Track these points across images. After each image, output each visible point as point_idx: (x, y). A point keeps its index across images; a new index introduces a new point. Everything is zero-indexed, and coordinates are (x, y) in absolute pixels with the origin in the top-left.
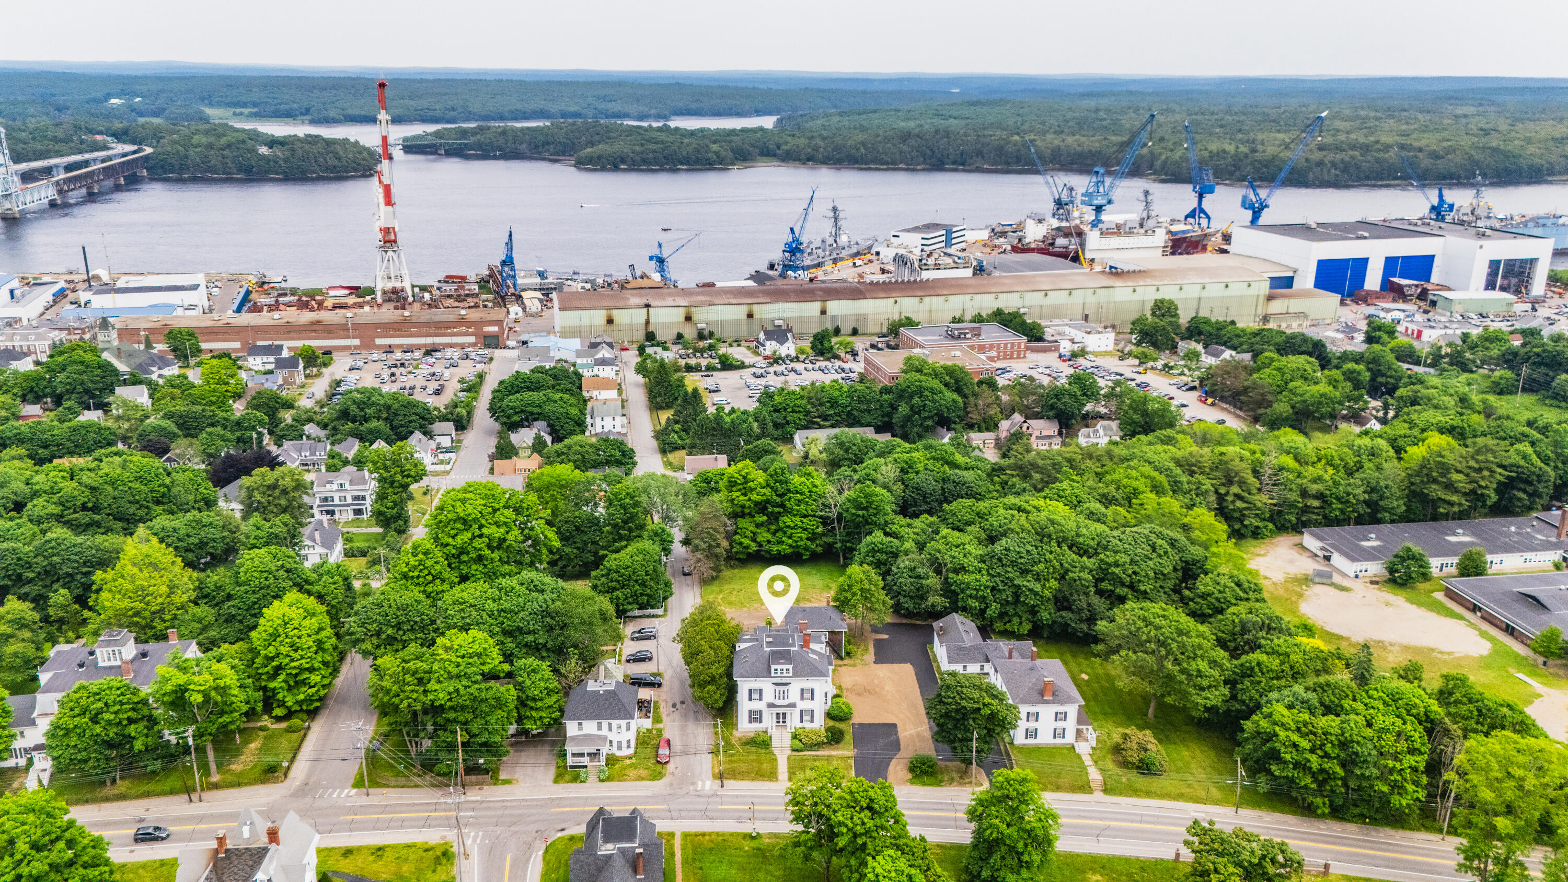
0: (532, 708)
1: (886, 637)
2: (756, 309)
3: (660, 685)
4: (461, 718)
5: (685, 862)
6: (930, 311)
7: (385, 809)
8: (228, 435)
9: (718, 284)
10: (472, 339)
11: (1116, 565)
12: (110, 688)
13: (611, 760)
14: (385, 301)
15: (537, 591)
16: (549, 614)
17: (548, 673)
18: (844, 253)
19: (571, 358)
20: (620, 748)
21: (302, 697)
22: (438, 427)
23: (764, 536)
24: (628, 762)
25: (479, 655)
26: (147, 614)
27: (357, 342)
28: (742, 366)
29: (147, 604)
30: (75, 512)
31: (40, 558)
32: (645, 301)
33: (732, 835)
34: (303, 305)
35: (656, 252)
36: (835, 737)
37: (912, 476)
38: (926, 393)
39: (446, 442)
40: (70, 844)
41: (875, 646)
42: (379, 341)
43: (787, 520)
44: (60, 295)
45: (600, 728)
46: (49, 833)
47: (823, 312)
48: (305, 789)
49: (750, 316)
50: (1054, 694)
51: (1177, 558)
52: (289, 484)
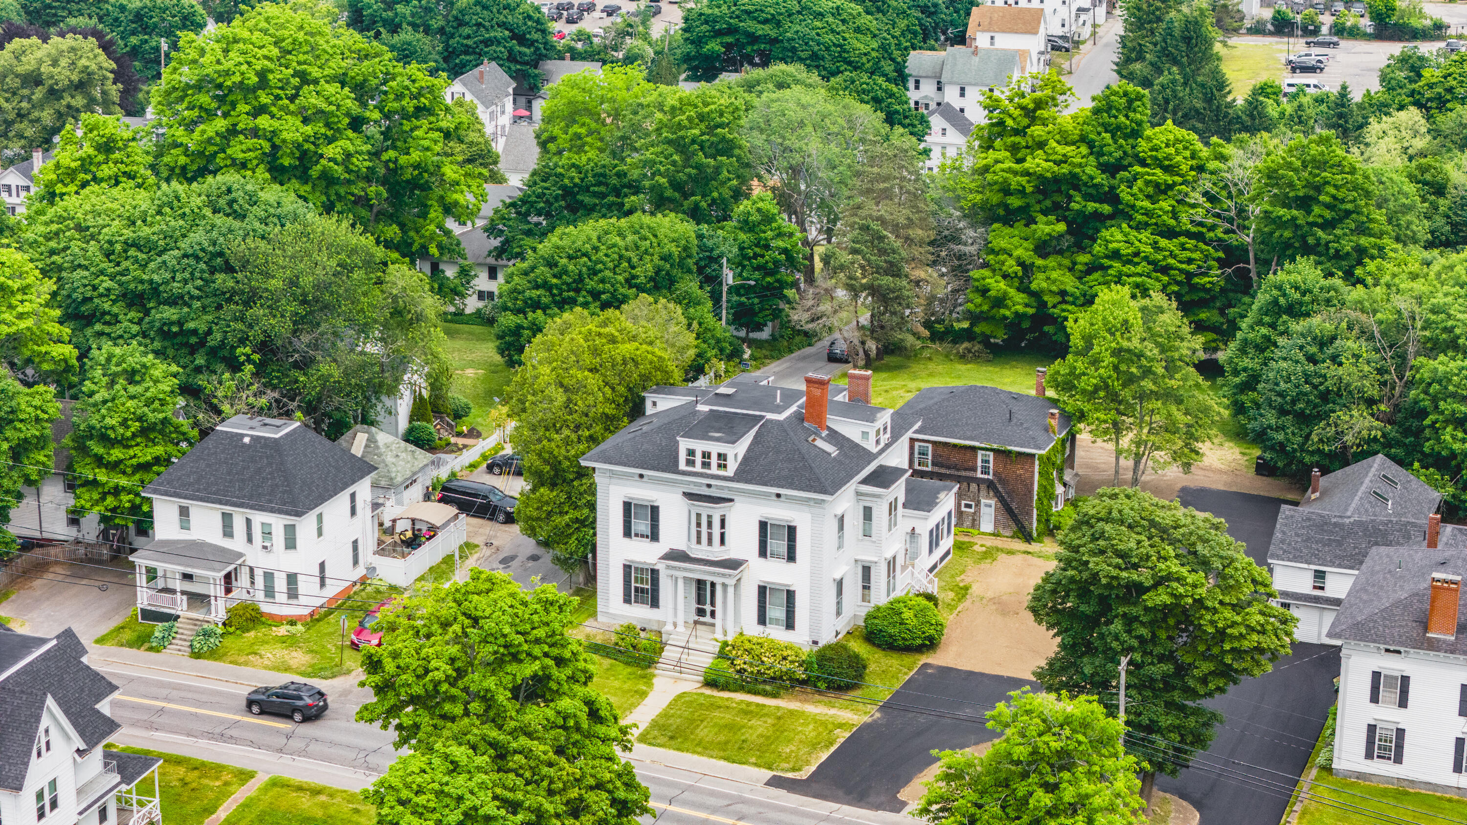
13: (243, 618)
16: (225, 263)
20: (270, 592)
23: (1053, 277)
24: (283, 631)
36: (835, 672)
45: (228, 531)
52: (63, 74)
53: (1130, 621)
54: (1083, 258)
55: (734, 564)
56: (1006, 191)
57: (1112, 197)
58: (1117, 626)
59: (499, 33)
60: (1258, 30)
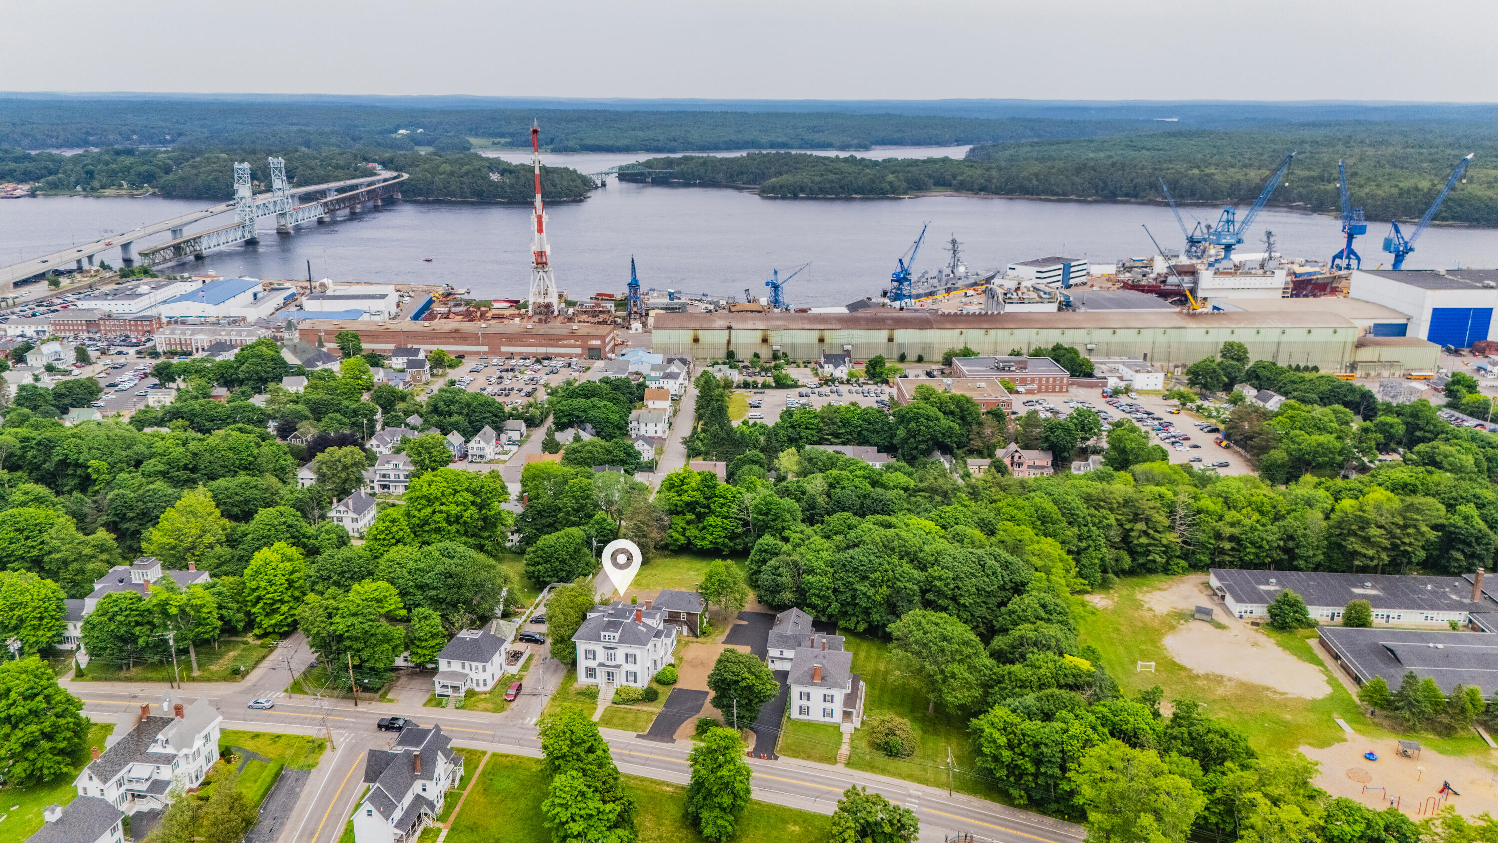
0: (418, 646)
1: (745, 623)
2: (827, 334)
3: (543, 643)
4: (354, 646)
5: (484, 773)
6: (996, 343)
7: (297, 709)
8: (346, 420)
9: (815, 310)
10: (579, 351)
11: (940, 579)
12: (125, 598)
13: (471, 693)
14: (535, 313)
15: (450, 557)
16: (451, 576)
17: (438, 620)
18: (960, 284)
19: (645, 370)
20: (478, 684)
21: (273, 622)
22: (510, 423)
23: (692, 532)
24: (483, 696)
25: (379, 601)
26: (180, 549)
27: (485, 348)
28: (795, 385)
29: (182, 541)
30: (178, 471)
31: (140, 503)
32: (727, 324)
33: (528, 759)
34: (469, 316)
35: (772, 278)
36: (650, 696)
37: (838, 490)
38: (922, 419)
39: (516, 436)
40: (48, 698)
41: (732, 631)
42: (504, 349)
43: (710, 520)
44: (292, 298)
45: (464, 667)
46: (32, 688)
47: (891, 340)
48: (254, 688)
49: (822, 340)
50: (823, 678)
51: (1007, 579)
52: (348, 461)
53: (735, 690)
54: (701, 525)
55: (618, 666)
56: (676, 505)
57: (708, 507)
58: (732, 691)
59: (488, 414)
60: (738, 387)
